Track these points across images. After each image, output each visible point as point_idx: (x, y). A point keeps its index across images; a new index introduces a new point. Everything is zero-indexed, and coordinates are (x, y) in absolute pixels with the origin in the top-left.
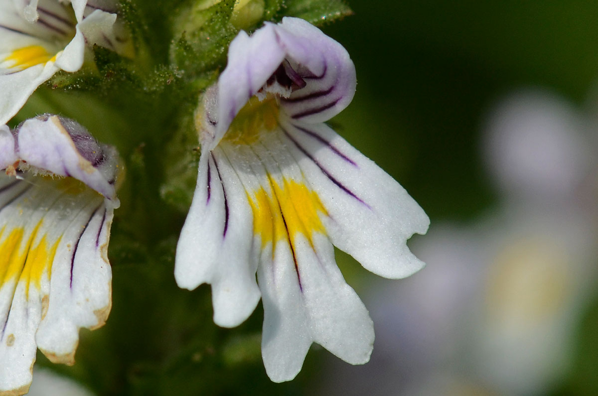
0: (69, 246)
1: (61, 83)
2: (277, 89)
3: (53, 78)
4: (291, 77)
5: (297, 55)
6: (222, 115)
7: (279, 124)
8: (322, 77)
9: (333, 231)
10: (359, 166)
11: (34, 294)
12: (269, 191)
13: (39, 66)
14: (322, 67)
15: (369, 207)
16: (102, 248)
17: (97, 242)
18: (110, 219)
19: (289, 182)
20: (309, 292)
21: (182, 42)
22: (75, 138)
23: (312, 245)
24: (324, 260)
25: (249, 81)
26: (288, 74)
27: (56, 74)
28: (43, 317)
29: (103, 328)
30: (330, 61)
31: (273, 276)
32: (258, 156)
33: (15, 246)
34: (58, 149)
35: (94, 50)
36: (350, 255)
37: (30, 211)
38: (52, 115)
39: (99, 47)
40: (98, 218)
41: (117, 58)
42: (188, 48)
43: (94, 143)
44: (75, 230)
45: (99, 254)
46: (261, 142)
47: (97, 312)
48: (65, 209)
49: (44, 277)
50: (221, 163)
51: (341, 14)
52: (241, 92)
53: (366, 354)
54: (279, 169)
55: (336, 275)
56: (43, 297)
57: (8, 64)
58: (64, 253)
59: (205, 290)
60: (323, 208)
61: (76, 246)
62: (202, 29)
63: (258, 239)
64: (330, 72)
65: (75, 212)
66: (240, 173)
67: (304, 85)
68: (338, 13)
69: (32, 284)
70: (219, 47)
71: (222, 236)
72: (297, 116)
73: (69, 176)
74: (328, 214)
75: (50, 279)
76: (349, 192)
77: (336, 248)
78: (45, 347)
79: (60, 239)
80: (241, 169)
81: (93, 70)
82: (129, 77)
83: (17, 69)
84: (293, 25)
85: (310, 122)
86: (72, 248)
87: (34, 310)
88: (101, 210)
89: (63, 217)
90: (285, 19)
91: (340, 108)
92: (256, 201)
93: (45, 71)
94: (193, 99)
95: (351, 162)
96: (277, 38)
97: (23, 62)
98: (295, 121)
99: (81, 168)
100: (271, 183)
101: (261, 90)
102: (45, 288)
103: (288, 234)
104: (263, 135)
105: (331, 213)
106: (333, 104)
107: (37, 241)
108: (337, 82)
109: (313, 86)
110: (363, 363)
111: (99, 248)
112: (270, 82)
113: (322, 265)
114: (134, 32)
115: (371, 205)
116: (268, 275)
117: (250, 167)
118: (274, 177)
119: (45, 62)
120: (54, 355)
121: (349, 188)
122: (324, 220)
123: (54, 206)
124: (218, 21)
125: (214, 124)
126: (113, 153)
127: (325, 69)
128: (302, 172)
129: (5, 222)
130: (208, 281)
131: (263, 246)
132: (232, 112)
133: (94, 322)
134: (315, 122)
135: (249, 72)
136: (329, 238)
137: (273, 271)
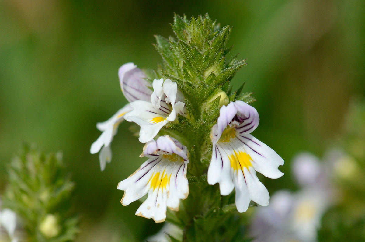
0: (174, 176)
1: (169, 126)
2: (235, 122)
3: (166, 125)
4: (239, 119)
5: (241, 111)
6: (219, 132)
7: (235, 136)
8: (249, 118)
9: (255, 166)
10: (261, 145)
11: (165, 191)
12: (235, 155)
13: (162, 122)
14: (249, 115)
15: (266, 158)
16: (185, 175)
17: (183, 174)
18: (186, 167)
19: (240, 152)
20: (249, 184)
21: (205, 112)
22: (175, 142)
23: (249, 171)
24: (253, 175)
25: (227, 119)
26: (238, 118)
27: (167, 123)
28: (168, 198)
29: (187, 199)
30: (251, 113)
31: (238, 180)
32: (230, 145)
33: (158, 177)
34: (170, 145)
35: (178, 116)
36: (261, 173)
37: (162, 167)
38: (167, 135)
39: (180, 115)
40: (182, 167)
41: (185, 119)
42: (206, 114)
43: (180, 144)
44: (176, 171)
45: (184, 177)
46: (231, 141)
47: (185, 194)
48: (172, 165)
49: (167, 185)
50: (219, 148)
51: (253, 101)
52: (225, 123)
53: (267, 203)
54: (237, 148)
55: (257, 179)
56: (167, 191)
57: (152, 122)
58: (173, 177)
59: (217, 185)
60: (251, 159)
61: (177, 176)
62: (210, 108)
63: (232, 169)
64: (251, 116)
65: (175, 166)
66: (225, 150)
67: (243, 121)
68: (252, 101)
69: (164, 188)
70: (216, 113)
71: (221, 168)
72: (241, 133)
73: (173, 153)
74: (253, 161)
75: (169, 186)
76: (259, 154)
77: (256, 171)
78: (170, 205)
79: (171, 174)
80: (225, 149)
81: (178, 122)
82: (189, 124)
83: (155, 123)
84: (239, 103)
85: (245, 134)
86: (176, 176)
87: (165, 196)
88: (183, 165)
89: (172, 168)
90: (236, 101)
91: (254, 128)
92: (231, 158)
93: (164, 123)
94: (209, 130)
95: (259, 145)
96: (235, 106)
97: (156, 121)
98: (241, 134)
99: (177, 150)
100: (235, 153)
101: (230, 123)
102: (168, 189)
103: (241, 167)
104: (231, 139)
105: (254, 160)
106: (252, 127)
107: (164, 176)
108: (253, 119)
109: (246, 122)
110: (267, 206)
111: (184, 175)
112: (233, 120)
113: (252, 176)
114: (189, 111)
115: (266, 157)
116: (236, 180)
117: (228, 148)
118: (236, 151)
119: (163, 121)
120: (172, 208)
121: (259, 153)
122: (252, 163)
123: (169, 165)
124: (215, 105)
125: (216, 135)
126: (186, 147)
127: (250, 115)
128: (244, 149)
129: (154, 171)
130: (218, 182)
131: (234, 171)
132: (222, 129)
133: (184, 197)
134: (247, 134)
135: (227, 117)
136: (254, 168)
137: (237, 179)
